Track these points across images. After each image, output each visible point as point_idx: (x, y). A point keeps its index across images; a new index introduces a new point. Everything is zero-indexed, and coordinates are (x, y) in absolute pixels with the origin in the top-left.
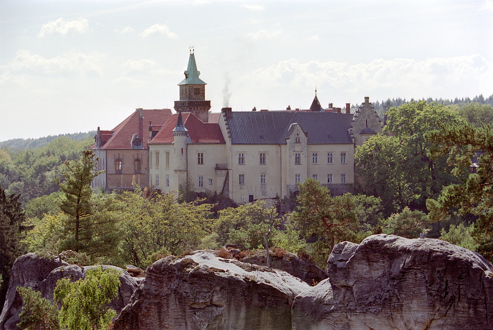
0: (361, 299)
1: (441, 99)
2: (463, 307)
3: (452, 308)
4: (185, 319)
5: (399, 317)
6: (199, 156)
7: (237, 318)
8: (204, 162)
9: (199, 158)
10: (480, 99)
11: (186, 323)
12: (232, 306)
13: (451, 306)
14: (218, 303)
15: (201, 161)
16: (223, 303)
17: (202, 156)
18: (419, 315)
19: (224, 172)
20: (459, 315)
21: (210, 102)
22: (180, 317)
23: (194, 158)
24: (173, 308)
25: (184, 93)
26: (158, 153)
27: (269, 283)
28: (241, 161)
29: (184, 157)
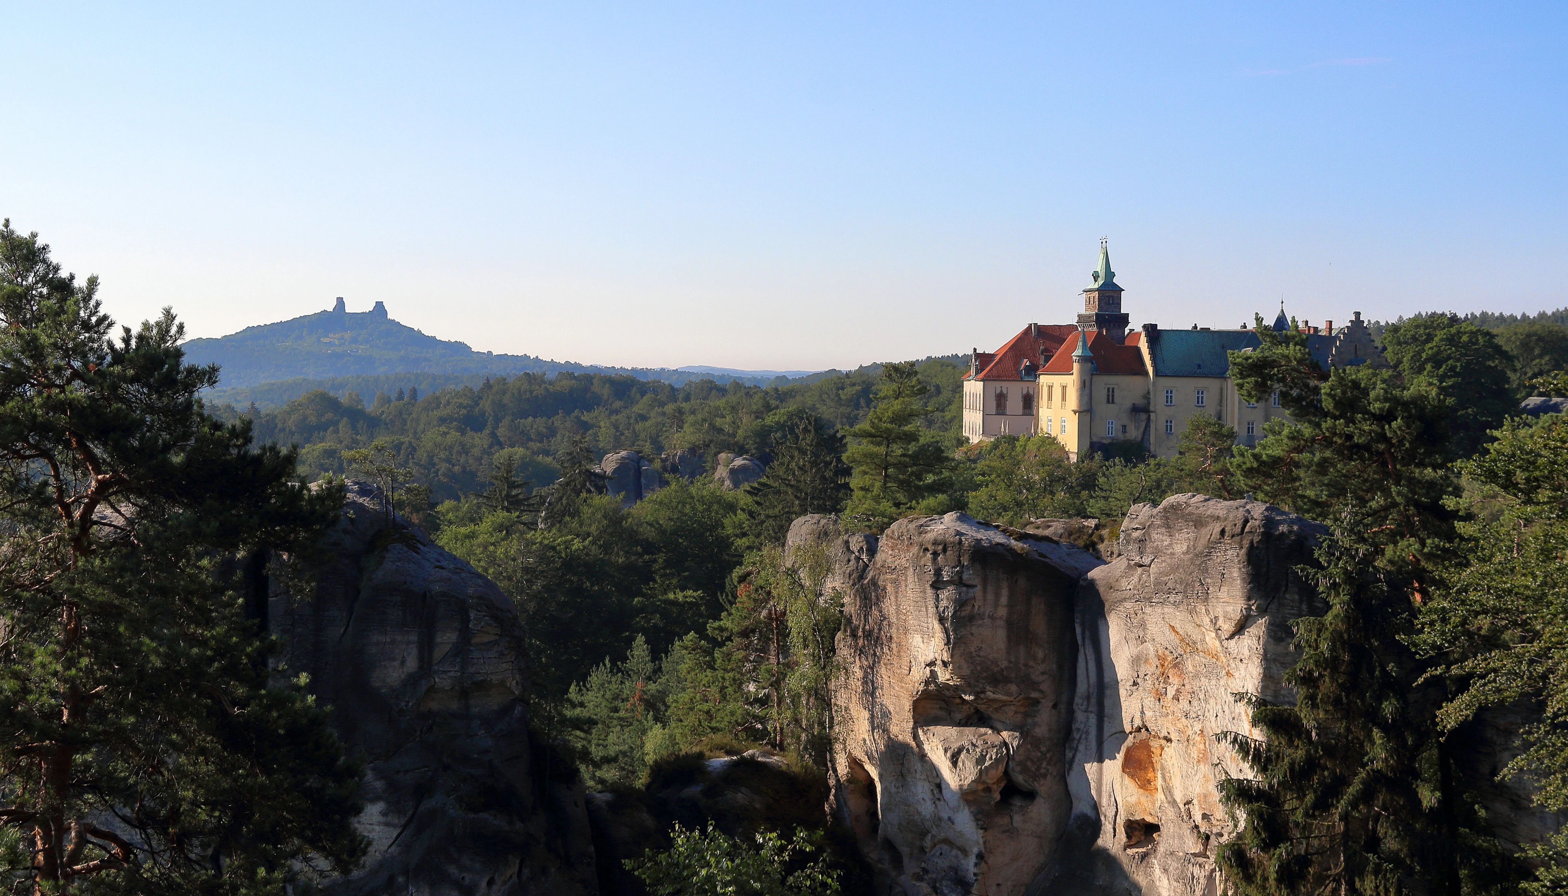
0: (1159, 583)
1: (1501, 314)
2: (1292, 601)
3: (1275, 600)
4: (925, 602)
5: (1204, 611)
6: (1108, 391)
7: (996, 605)
8: (1115, 400)
9: (1108, 395)
10: (1542, 316)
11: (926, 607)
12: (989, 588)
13: (1274, 597)
14: (969, 583)
15: (1110, 400)
16: (976, 581)
17: (1113, 391)
18: (1230, 609)
19: (1144, 416)
20: (1286, 611)
21: (1128, 314)
22: (919, 599)
23: (1100, 394)
24: (911, 586)
25: (1092, 302)
26: (1050, 387)
27: (1045, 557)
28: (1169, 400)
29: (1087, 391)
